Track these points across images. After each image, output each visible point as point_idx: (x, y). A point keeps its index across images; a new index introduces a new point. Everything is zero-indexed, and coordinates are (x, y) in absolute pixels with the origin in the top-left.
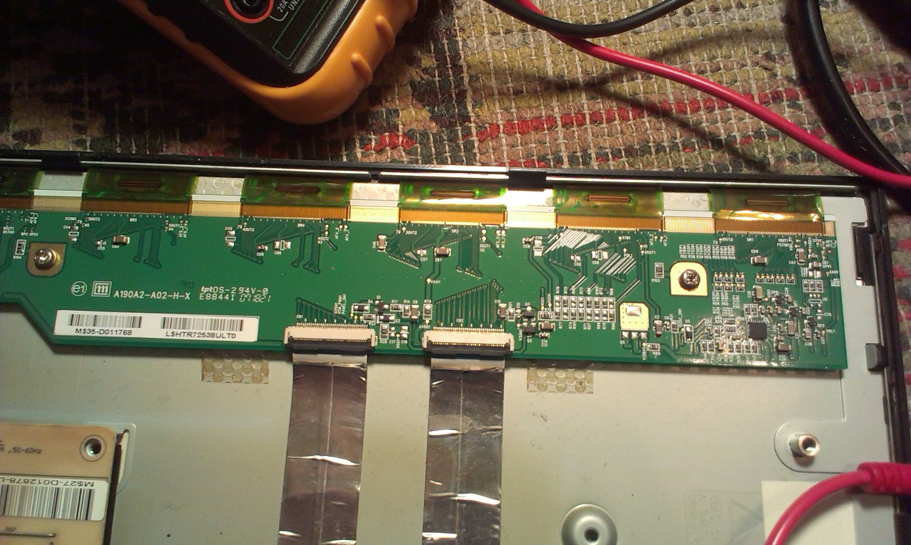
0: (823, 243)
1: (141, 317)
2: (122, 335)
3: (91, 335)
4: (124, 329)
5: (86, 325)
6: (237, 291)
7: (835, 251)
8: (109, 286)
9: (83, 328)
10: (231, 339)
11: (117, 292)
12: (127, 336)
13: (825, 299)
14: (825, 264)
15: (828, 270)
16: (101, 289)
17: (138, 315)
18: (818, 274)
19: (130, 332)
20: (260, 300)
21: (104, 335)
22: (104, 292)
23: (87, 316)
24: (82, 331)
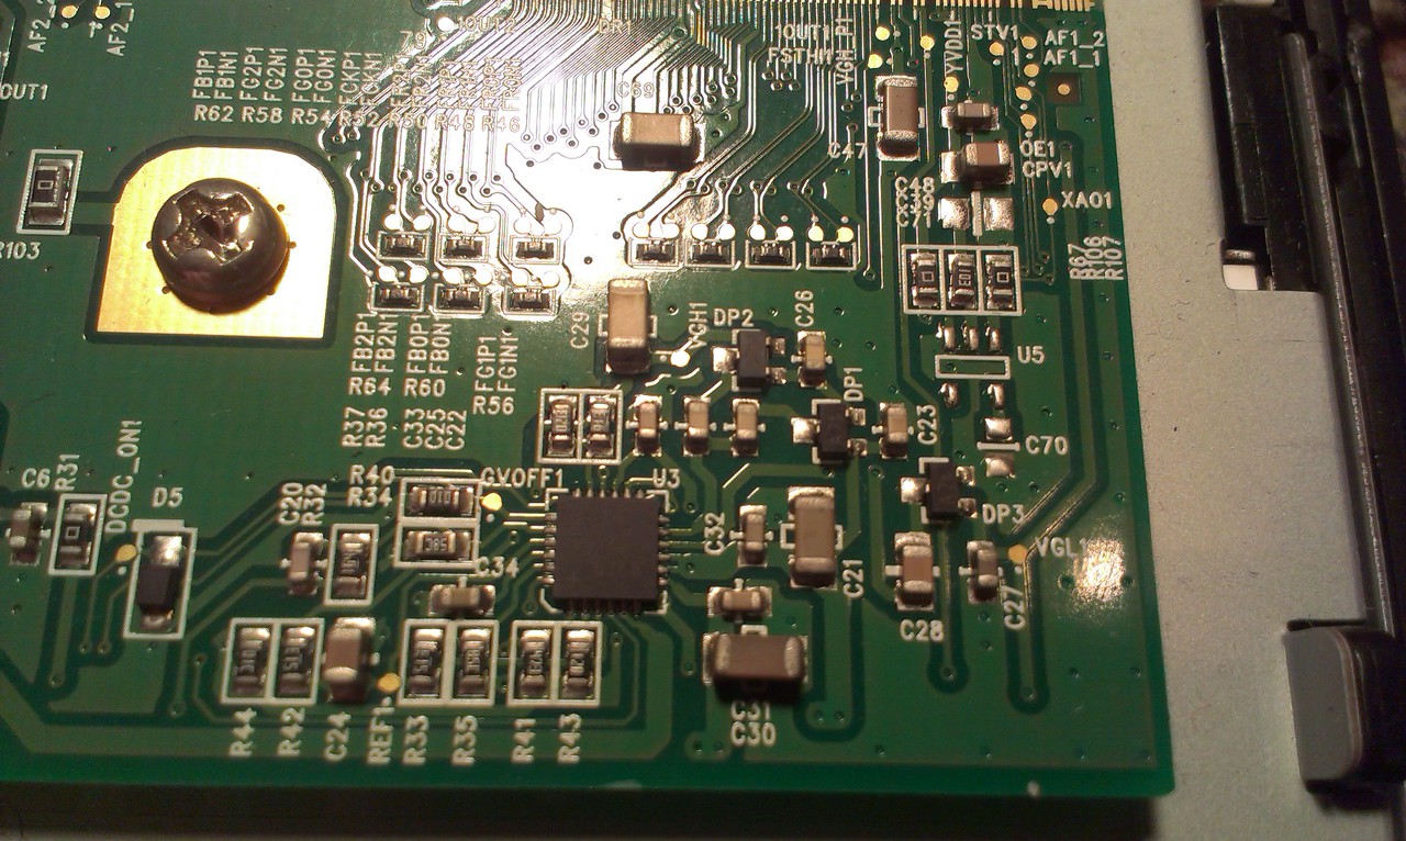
0: (1030, 42)
7: (1094, 86)
13: (1034, 354)
14: (1039, 158)
15: (1050, 186)
18: (997, 212)
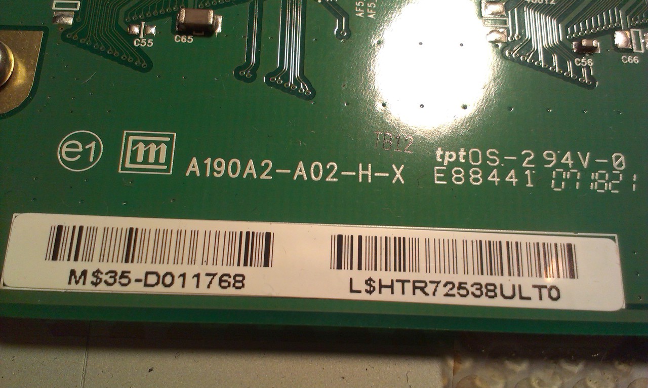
1: (268, 235)
2: (215, 290)
3: (117, 288)
4: (220, 270)
5: (101, 259)
6: (539, 161)
8: (169, 144)
9: (91, 267)
10: (547, 304)
11: (194, 161)
12: (231, 291)
16: (147, 153)
17: (260, 227)
19: (240, 280)
20: (608, 186)
21: (160, 289)
22: (157, 162)
23: (106, 230)
24: (90, 278)
